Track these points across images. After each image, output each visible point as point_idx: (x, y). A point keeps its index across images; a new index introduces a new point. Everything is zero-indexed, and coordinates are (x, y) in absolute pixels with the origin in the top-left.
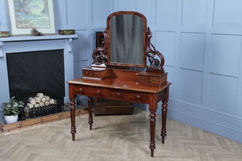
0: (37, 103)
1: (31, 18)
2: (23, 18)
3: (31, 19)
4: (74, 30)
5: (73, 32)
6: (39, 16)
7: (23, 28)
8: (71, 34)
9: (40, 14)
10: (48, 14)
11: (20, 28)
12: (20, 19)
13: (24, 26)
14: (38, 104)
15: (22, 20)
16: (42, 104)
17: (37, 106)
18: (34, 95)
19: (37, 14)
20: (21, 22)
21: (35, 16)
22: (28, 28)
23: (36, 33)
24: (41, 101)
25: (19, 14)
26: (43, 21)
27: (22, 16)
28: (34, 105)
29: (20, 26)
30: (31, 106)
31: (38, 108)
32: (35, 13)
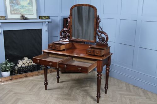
0: (23, 64)
3: (20, 8)
4: (49, 17)
5: (48, 18)
6: (26, 6)
7: (15, 14)
9: (27, 5)
10: (32, 5)
11: (13, 14)
12: (14, 8)
15: (14, 9)
16: (26, 65)
17: (23, 66)
18: (22, 58)
21: (23, 6)
22: (18, 14)
23: (23, 18)
24: (26, 63)
25: (13, 5)
26: (29, 10)
27: (15, 6)
28: (21, 65)
29: (13, 13)
30: (19, 66)
31: (24, 67)
32: (23, 5)
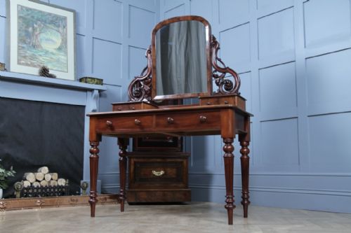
0: (37, 181)
1: (41, 53)
2: (28, 52)
3: (40, 55)
4: (102, 80)
5: (100, 82)
6: (52, 53)
7: (27, 65)
8: (97, 84)
9: (54, 51)
10: (66, 53)
11: (23, 64)
12: (26, 52)
13: (29, 63)
14: (38, 183)
15: (27, 54)
16: (44, 183)
17: (36, 184)
18: (34, 168)
19: (51, 50)
20: (25, 57)
21: (47, 52)
22: (35, 66)
23: (44, 72)
24: (44, 179)
25: (25, 45)
26: (58, 61)
27: (28, 50)
28: (31, 184)
29: (23, 62)
30: (26, 184)
31: (38, 188)
32: (47, 49)
